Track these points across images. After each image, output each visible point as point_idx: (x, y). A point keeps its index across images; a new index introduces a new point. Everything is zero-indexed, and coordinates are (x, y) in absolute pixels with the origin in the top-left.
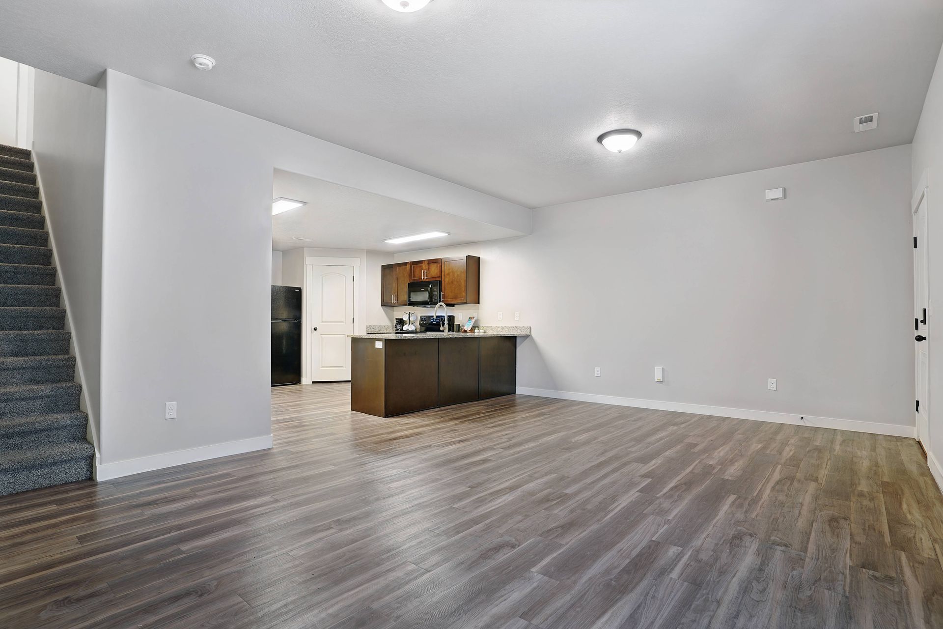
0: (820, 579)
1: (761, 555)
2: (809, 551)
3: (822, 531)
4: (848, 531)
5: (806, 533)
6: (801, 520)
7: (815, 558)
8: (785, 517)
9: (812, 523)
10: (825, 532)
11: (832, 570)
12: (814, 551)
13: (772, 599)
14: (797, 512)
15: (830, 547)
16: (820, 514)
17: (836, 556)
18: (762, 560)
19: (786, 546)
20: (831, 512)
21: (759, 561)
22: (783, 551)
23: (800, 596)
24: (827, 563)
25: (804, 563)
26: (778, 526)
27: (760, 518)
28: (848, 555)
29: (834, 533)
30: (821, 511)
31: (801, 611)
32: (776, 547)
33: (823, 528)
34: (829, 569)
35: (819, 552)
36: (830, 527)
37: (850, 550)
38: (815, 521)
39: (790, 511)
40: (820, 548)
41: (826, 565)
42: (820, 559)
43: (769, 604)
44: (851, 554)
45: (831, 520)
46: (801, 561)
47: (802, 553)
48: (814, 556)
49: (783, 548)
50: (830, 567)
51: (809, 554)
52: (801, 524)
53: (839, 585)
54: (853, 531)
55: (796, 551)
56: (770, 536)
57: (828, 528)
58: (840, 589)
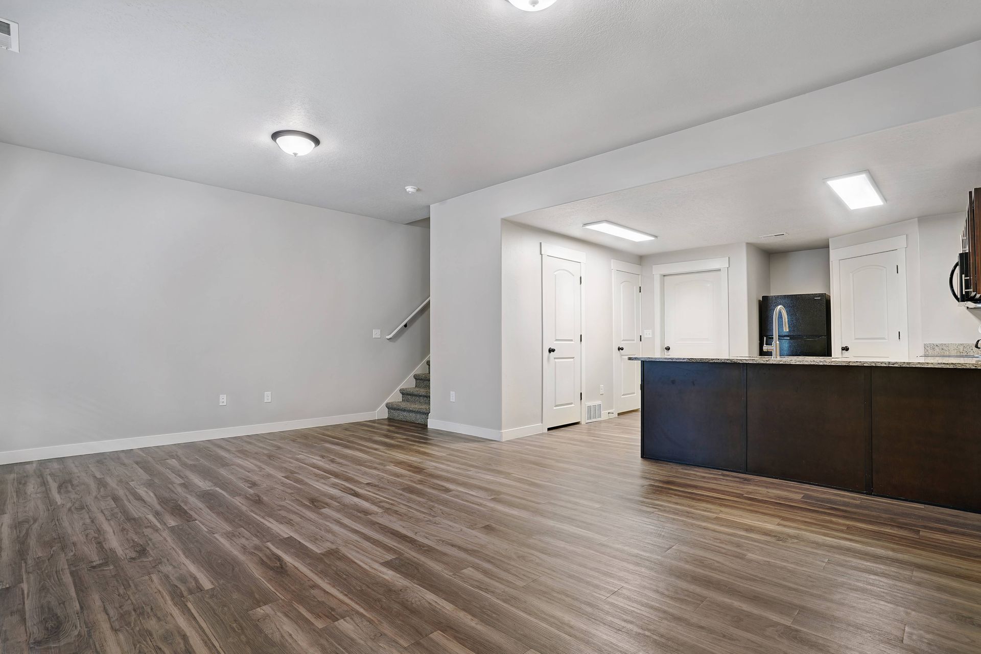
0: (49, 560)
1: (108, 551)
2: (69, 575)
3: (64, 603)
4: (29, 623)
5: (82, 591)
6: (98, 603)
7: (59, 571)
8: (119, 595)
9: (82, 608)
10: (60, 604)
11: (39, 570)
12: (63, 577)
13: (78, 535)
14: (112, 612)
15: (48, 589)
16: (79, 628)
17: (40, 584)
18: (104, 548)
19: (94, 567)
20: (62, 643)
21: (106, 546)
22: (92, 562)
23: (60, 545)
24: (46, 573)
25: (67, 563)
26: (117, 581)
27: (144, 578)
28: (26, 592)
29: (49, 608)
30: (79, 635)
31: (55, 539)
32: (101, 562)
33: (65, 607)
34: (43, 570)
35: (58, 578)
36: (56, 615)
37: (23, 598)
38: (79, 611)
39: (120, 607)
40: (58, 583)
41: (46, 571)
42: (54, 573)
43: (78, 532)
44: (23, 594)
45: (58, 628)
46: (71, 563)
47: (74, 569)
48: (61, 572)
49: (95, 564)
50: (42, 572)
51: (67, 572)
52: (96, 600)
53: (31, 564)
54: (23, 628)
55: (81, 567)
56: (115, 567)
57: (59, 612)
58: (30, 562)
